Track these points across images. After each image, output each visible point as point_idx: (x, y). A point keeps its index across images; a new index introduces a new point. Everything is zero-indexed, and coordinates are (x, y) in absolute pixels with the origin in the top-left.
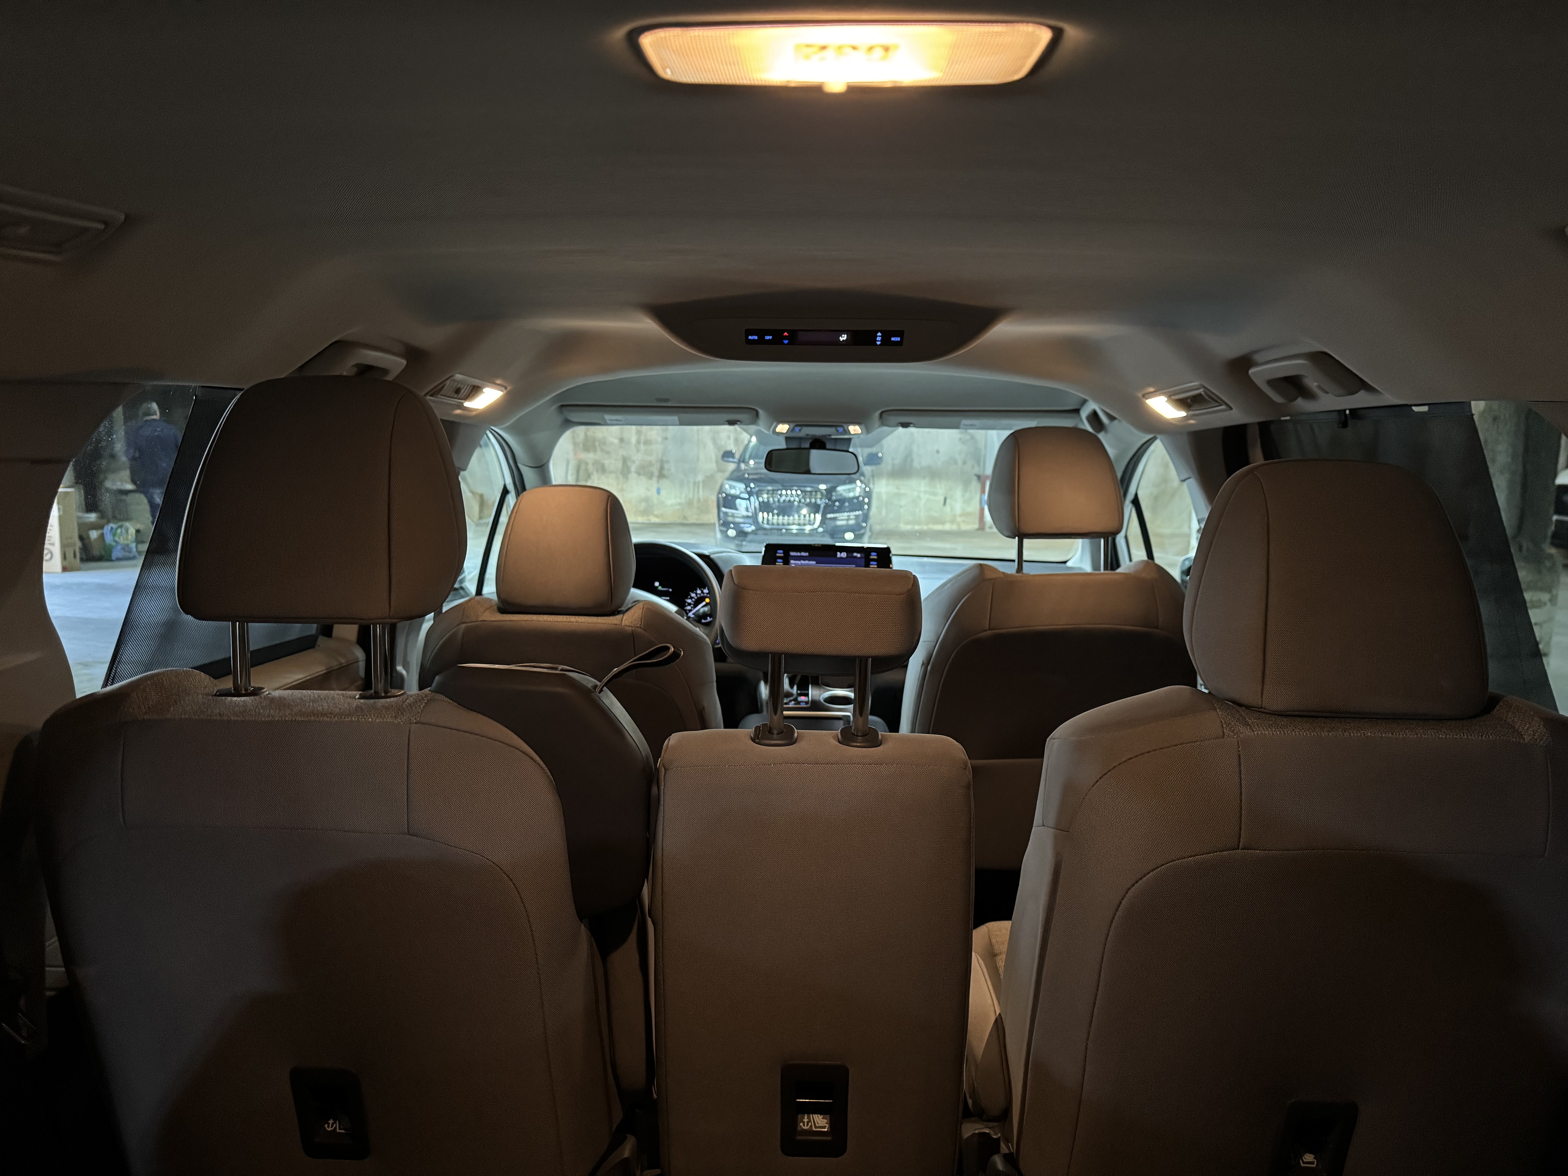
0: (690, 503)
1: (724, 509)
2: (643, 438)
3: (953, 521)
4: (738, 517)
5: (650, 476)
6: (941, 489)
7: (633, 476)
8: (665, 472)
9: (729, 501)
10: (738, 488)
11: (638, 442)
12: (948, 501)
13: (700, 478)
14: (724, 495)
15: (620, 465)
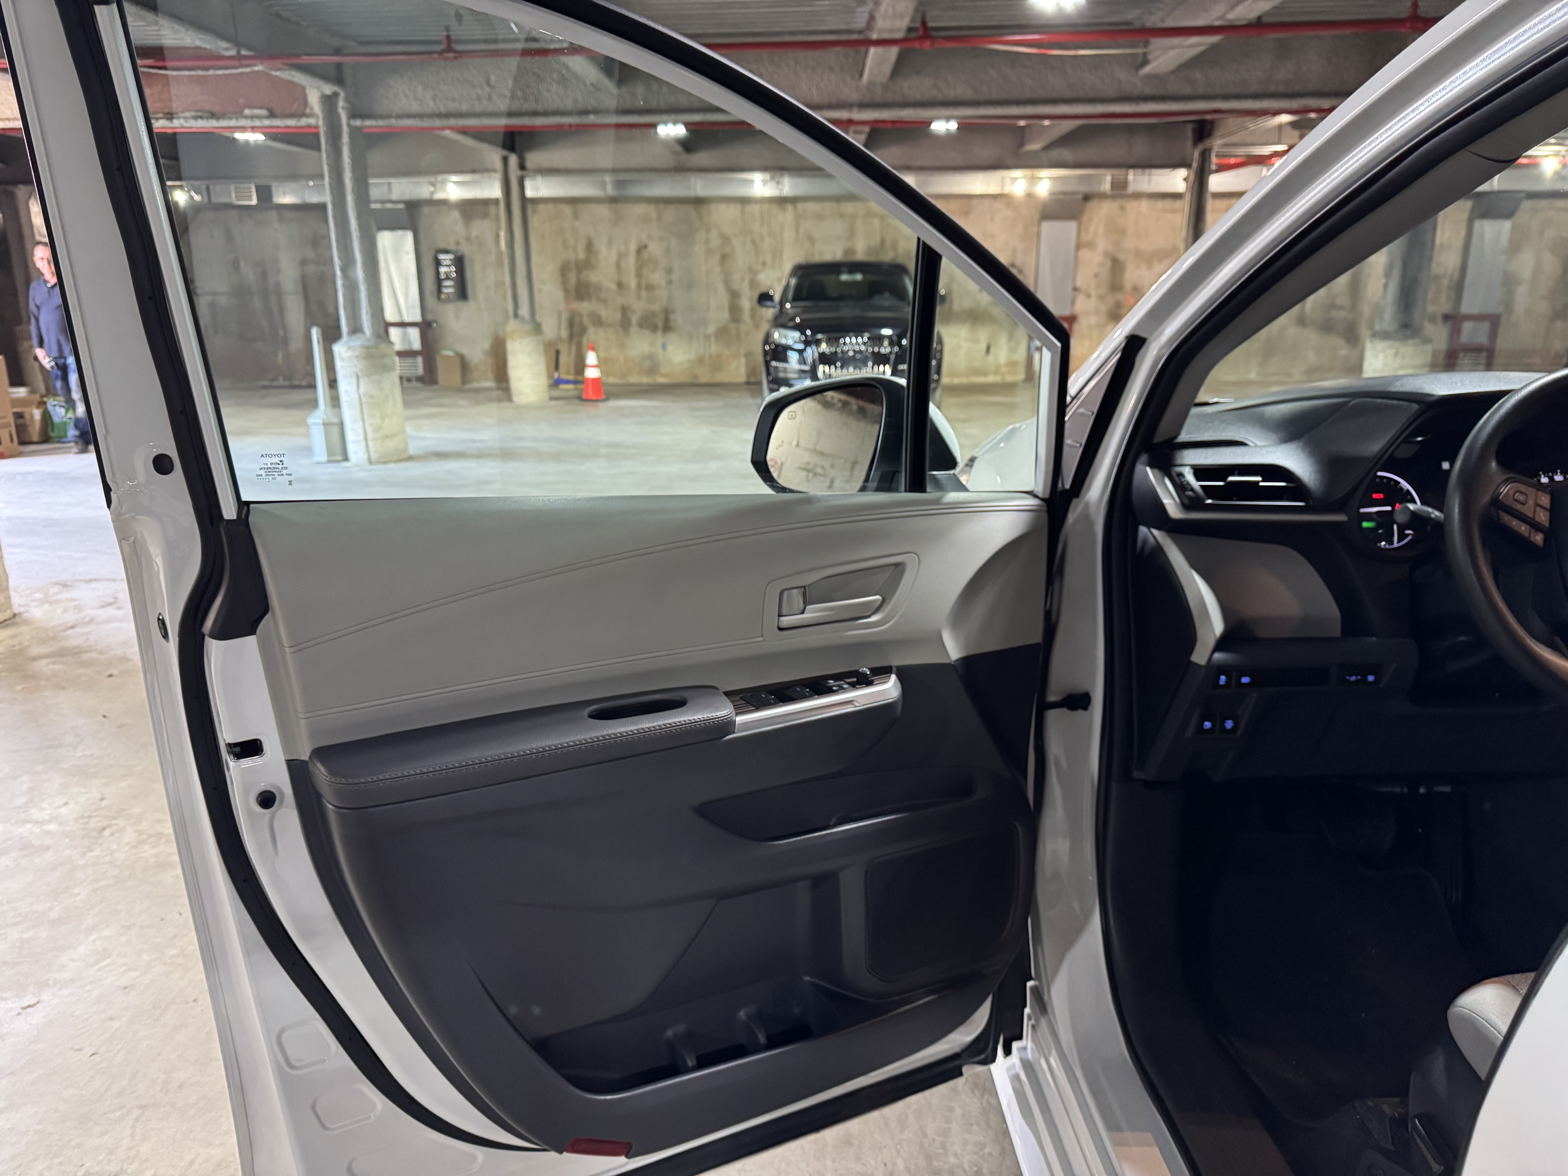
0: (700, 360)
1: (774, 363)
2: (644, 282)
3: (996, 372)
4: (791, 372)
5: (654, 329)
6: (983, 334)
7: (634, 329)
8: (672, 324)
9: (779, 353)
10: (791, 338)
11: (639, 287)
12: (992, 350)
13: (711, 329)
14: (773, 347)
15: (618, 316)
